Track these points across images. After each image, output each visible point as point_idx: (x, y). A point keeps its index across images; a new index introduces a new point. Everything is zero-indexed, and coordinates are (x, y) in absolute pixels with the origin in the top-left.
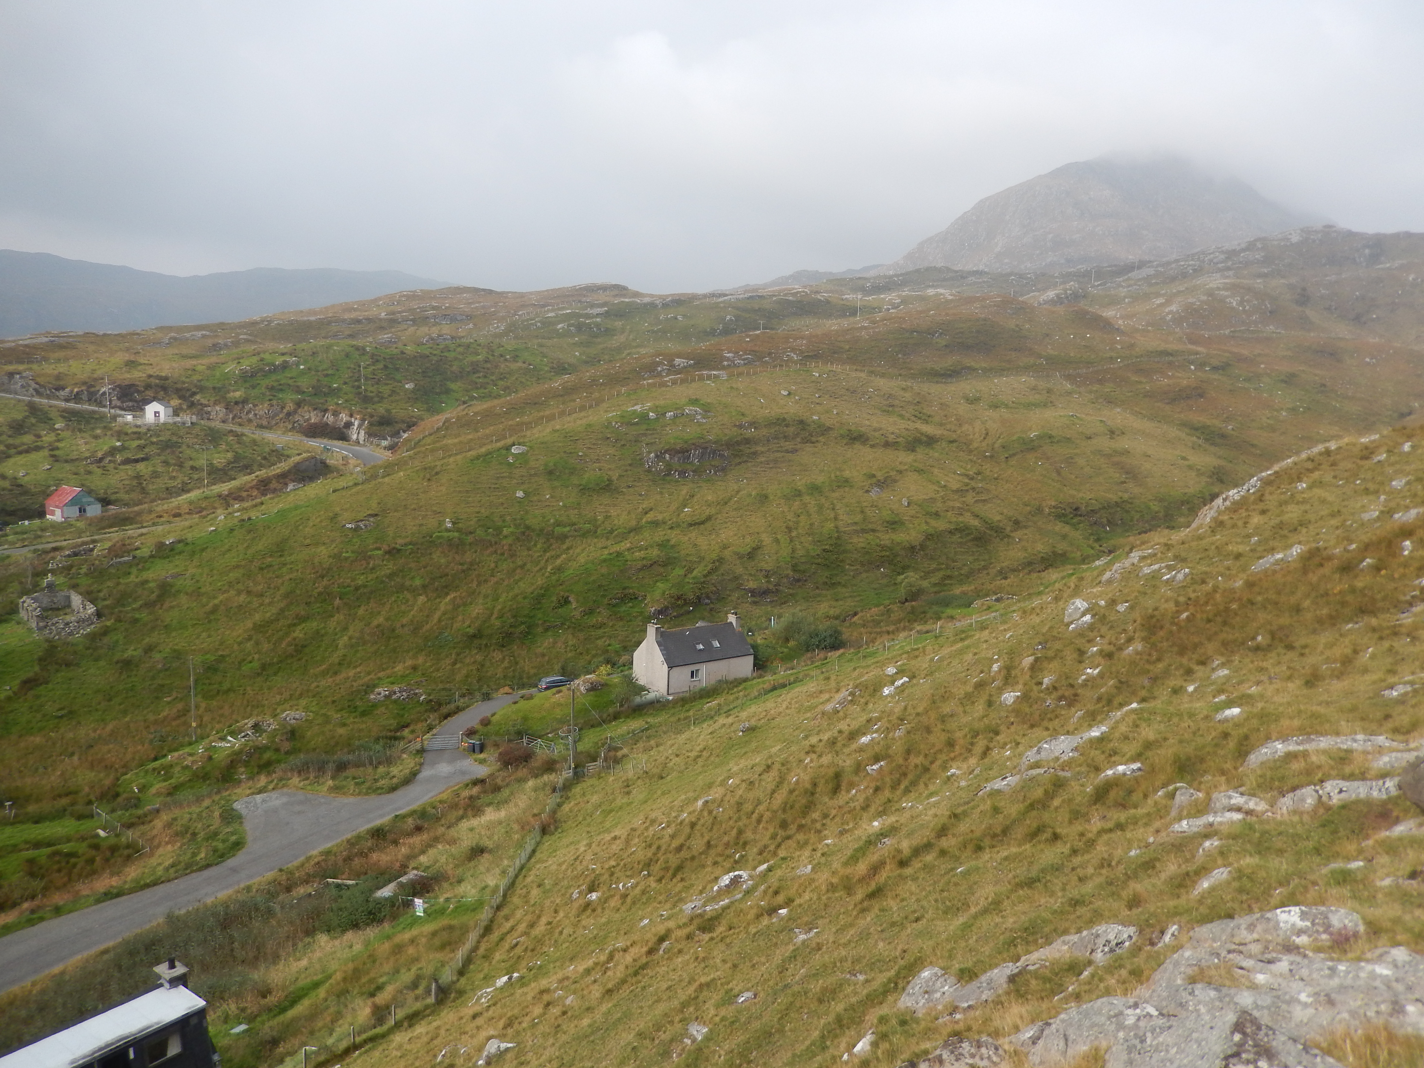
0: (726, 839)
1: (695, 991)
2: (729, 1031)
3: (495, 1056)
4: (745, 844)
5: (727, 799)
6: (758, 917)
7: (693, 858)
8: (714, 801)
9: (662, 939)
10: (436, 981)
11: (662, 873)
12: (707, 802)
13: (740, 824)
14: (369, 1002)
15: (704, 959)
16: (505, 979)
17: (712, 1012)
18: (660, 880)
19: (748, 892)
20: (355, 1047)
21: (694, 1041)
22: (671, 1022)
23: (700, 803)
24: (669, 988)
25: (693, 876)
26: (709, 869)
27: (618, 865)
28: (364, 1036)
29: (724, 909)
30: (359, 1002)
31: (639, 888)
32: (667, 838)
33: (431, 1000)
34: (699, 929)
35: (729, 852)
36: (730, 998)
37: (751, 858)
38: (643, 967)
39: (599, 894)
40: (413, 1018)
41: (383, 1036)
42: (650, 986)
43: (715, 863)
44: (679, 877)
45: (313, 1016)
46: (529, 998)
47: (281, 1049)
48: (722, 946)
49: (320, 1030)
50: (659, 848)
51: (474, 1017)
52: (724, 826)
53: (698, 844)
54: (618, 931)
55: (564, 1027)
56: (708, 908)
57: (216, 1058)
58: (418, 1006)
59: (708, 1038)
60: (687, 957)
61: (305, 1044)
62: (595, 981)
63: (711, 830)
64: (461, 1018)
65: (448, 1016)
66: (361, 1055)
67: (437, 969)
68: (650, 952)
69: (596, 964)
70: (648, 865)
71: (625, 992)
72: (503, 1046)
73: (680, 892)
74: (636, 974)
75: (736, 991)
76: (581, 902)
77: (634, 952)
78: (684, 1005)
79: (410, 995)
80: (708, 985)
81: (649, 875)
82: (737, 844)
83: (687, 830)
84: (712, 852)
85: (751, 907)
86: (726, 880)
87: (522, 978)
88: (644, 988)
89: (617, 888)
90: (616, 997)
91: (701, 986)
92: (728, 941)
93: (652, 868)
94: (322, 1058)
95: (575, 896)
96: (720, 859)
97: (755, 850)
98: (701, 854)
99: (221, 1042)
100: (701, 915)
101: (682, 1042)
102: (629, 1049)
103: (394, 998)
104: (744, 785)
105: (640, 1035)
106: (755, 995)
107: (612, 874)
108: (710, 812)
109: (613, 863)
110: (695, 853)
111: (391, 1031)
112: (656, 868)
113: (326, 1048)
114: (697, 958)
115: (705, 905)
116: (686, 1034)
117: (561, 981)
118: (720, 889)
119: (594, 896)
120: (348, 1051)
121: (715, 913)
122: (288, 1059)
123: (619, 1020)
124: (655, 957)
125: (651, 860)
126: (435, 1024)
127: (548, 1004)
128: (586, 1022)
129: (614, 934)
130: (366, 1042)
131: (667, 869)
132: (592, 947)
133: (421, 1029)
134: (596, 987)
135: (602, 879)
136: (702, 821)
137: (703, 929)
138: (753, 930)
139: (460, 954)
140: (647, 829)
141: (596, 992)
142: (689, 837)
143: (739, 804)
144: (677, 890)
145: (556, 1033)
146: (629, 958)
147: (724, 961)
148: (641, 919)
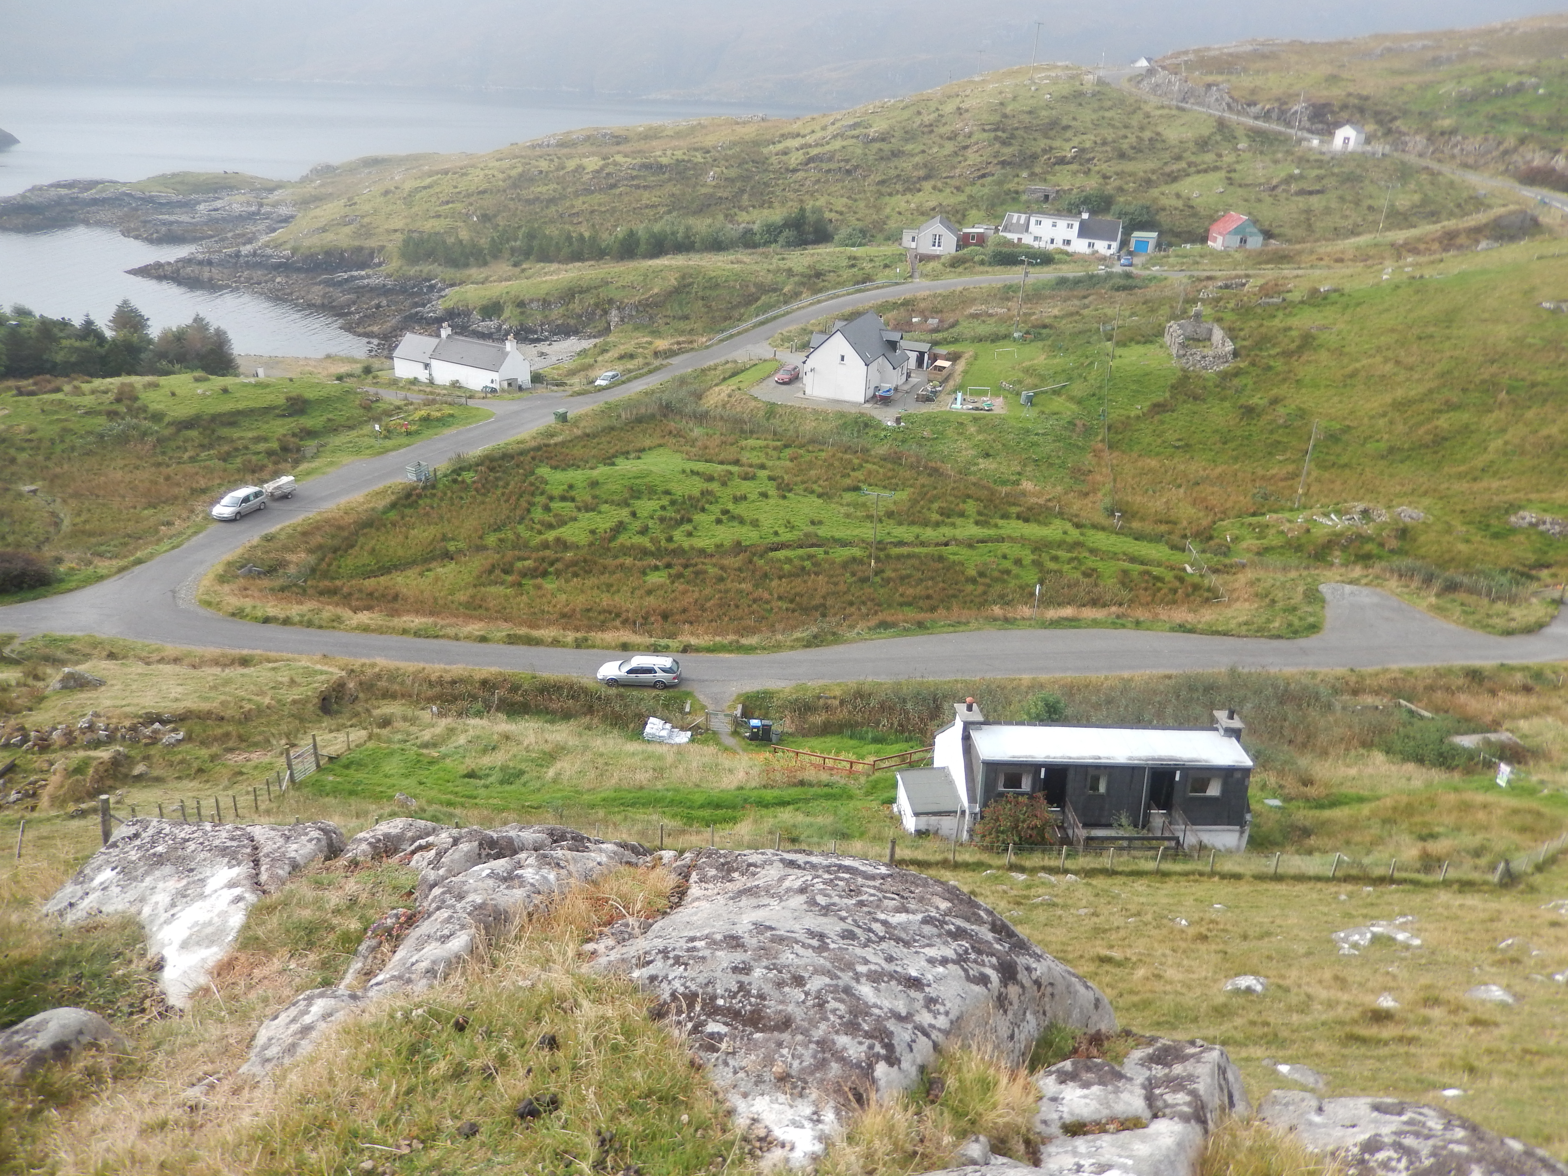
10: (1507, 863)
14: (1420, 844)
20: (1392, 881)
28: (1404, 875)
30: (1406, 839)
33: (1495, 878)
40: (1466, 886)
41: (1426, 885)
45: (1353, 826)
47: (1312, 841)
49: (1356, 844)
51: (1553, 924)
57: (1248, 817)
58: (1476, 876)
61: (1336, 849)
64: (1533, 917)
65: (1512, 905)
66: (1397, 891)
67: (1508, 850)
79: (1469, 862)
94: (1354, 872)
99: (1254, 806)
103: (1448, 855)
111: (1435, 885)
113: (1360, 865)
120: (1382, 880)
122: (1317, 855)
126: (1494, 906)
130: (1405, 881)
133: (1472, 900)
139: (1545, 849)
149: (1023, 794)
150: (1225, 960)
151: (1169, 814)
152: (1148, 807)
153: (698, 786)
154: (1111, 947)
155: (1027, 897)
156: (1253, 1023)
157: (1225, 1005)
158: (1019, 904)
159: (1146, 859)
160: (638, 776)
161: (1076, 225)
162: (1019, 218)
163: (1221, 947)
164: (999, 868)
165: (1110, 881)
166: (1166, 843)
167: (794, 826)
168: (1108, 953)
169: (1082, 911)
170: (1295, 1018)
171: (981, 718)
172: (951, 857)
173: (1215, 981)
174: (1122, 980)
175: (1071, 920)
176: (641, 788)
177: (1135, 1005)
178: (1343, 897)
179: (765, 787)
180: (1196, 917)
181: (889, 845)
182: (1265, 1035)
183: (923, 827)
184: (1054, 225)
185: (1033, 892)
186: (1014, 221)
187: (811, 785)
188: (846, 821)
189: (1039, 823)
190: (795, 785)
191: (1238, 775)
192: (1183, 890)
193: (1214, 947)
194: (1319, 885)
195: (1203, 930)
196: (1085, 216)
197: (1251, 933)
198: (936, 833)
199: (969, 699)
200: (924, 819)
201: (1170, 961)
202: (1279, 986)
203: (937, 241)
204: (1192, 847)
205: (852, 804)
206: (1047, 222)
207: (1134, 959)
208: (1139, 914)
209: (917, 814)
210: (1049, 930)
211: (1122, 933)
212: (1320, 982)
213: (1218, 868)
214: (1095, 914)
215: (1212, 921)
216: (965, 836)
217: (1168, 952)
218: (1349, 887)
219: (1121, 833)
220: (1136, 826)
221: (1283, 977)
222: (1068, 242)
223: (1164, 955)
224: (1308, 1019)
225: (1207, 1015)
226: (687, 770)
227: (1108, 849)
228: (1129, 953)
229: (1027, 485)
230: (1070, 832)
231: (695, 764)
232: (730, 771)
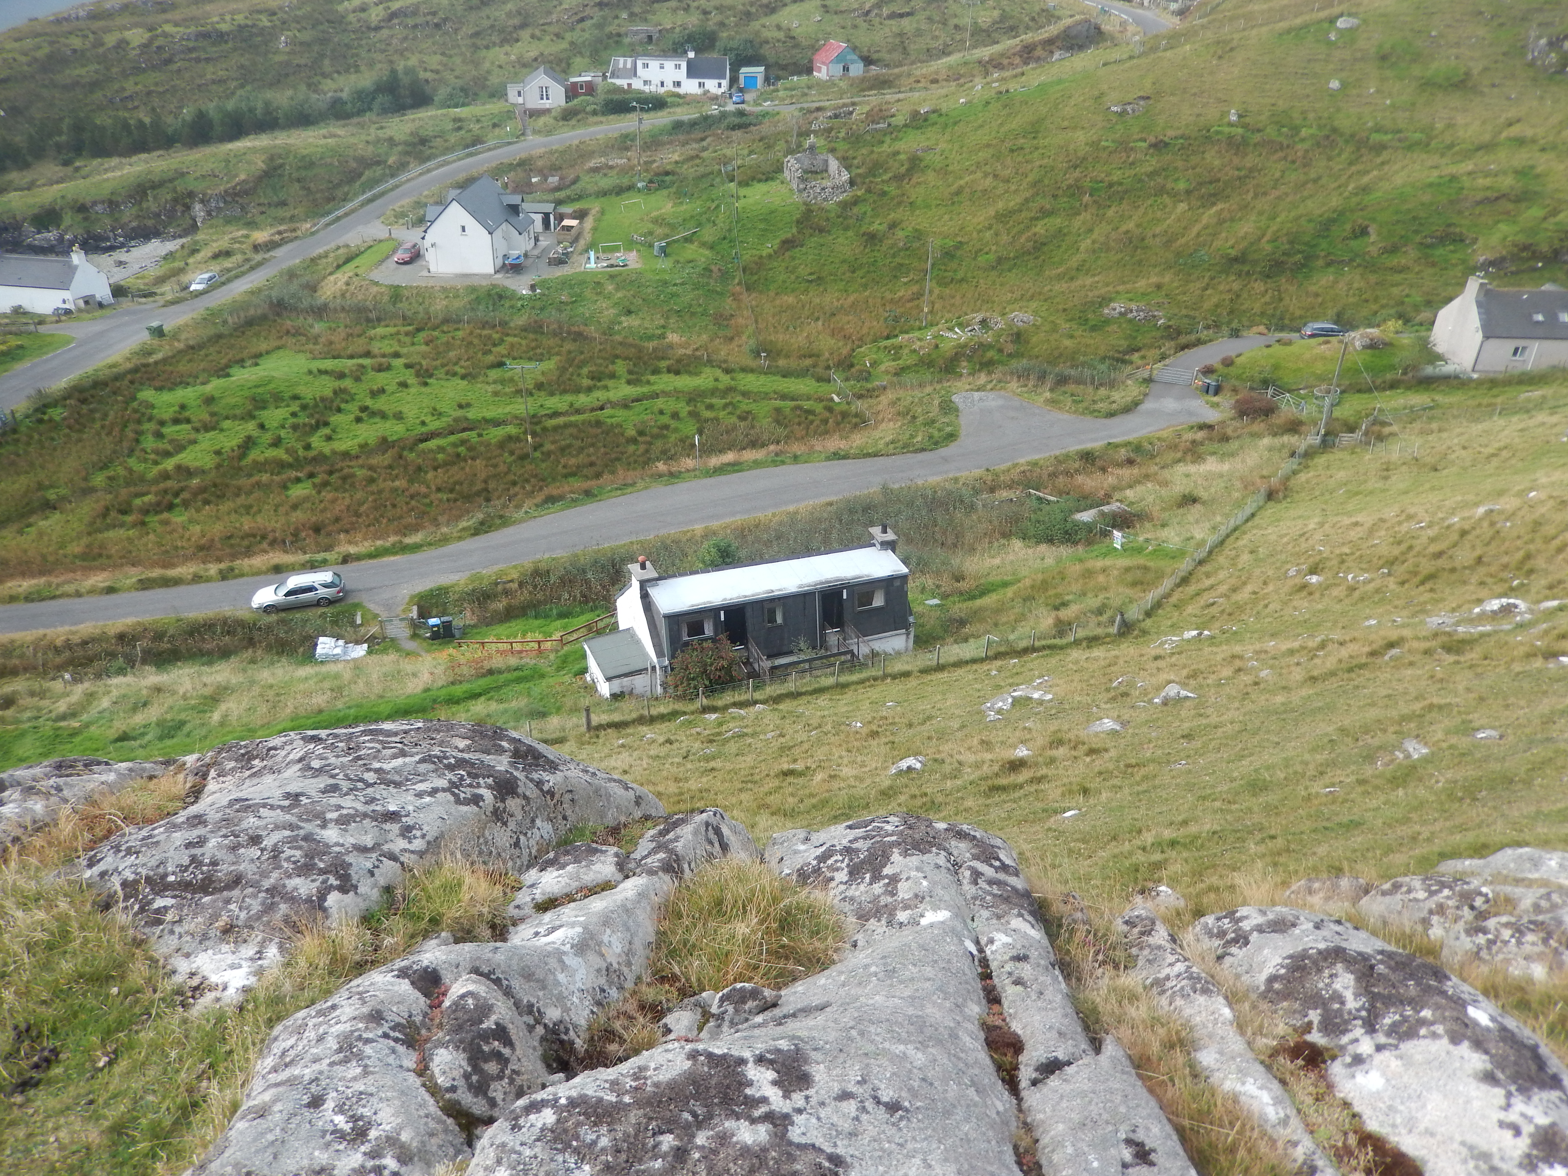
0: (1505, 559)
1: (1423, 709)
2: (1456, 761)
3: (1173, 699)
4: (1531, 572)
5: (1521, 513)
6: (1530, 655)
7: (1453, 570)
8: (1501, 512)
9: (1391, 645)
10: (1123, 615)
11: (1407, 576)
12: (1492, 511)
13: (1532, 547)
14: (1054, 614)
15: (1441, 680)
16: (1195, 633)
17: (1440, 735)
18: (1403, 583)
19: (1521, 626)
20: (1034, 649)
21: (1408, 756)
22: (1385, 731)
23: (1481, 510)
24: (1389, 696)
25: (1448, 590)
26: (1472, 588)
27: (1352, 554)
28: (1043, 643)
29: (1482, 635)
30: (1043, 611)
31: (1372, 585)
32: (1424, 540)
33: (1114, 630)
34: (1443, 648)
35: (1505, 575)
36: (1468, 729)
37: (1534, 590)
38: (1361, 666)
39: (1321, 579)
40: (1093, 641)
41: (1062, 648)
42: (1364, 687)
43: (1482, 583)
44: (1428, 586)
45: (999, 610)
46: (1219, 658)
47: (967, 630)
48: (1469, 674)
49: (1004, 624)
50: (1410, 548)
51: (1156, 658)
52: (1507, 544)
53: (1464, 556)
54: (1335, 622)
55: (1253, 697)
56: (1460, 629)
57: (911, 619)
58: (1099, 631)
59: (1426, 760)
60: (1420, 672)
61: (989, 632)
62: (1298, 664)
63: (1488, 544)
64: (1142, 655)
65: (1127, 650)
66: (1037, 658)
67: (1124, 604)
68: (1373, 654)
69: (1303, 648)
70: (1391, 563)
71: (1333, 684)
72: (1184, 693)
73: (1425, 603)
74: (1350, 670)
75: (1476, 724)
76: (1298, 581)
77: (1352, 648)
78: (1404, 718)
79: (1094, 620)
80: (1440, 707)
81: (1389, 574)
82: (1518, 569)
83: (1455, 537)
84: (1482, 570)
85: (1521, 643)
86: (1495, 604)
87: (1212, 637)
88: (1357, 687)
89: (1346, 578)
90: (1319, 687)
91: (1431, 707)
92: (1479, 670)
93: (1395, 567)
94: (1002, 649)
95: (1292, 573)
96: (1489, 580)
97: (1544, 582)
98: (1465, 568)
99: (916, 608)
100: (1449, 634)
101: (1392, 753)
102: (1326, 740)
103: (1077, 618)
104: (1551, 503)
105: (1342, 730)
106: (1501, 737)
107: (1343, 562)
108: (1492, 524)
109: (1346, 550)
110: (1457, 564)
111: (1069, 646)
112: (1400, 570)
113: (1007, 642)
114: (1432, 677)
115: (1458, 623)
116: (1399, 746)
117: (1257, 652)
118: (1483, 613)
119: (1314, 579)
120: (1026, 651)
121: (1468, 637)
122: (972, 640)
123: (1320, 709)
124: (1379, 661)
125: (1396, 559)
126: (1113, 653)
127: (1239, 670)
128: (1279, 699)
129: (1329, 624)
130: (1044, 648)
131: (1415, 574)
132: (1300, 630)
133: (1098, 652)
134: (1298, 669)
135: (1328, 564)
136: (1478, 531)
137: (1448, 649)
138: (1517, 667)
139: (1151, 597)
140: (1400, 523)
141: (1298, 675)
142: (1455, 545)
143: (1537, 525)
144: (1422, 599)
145: (1244, 699)
146: (1344, 653)
147: (1468, 690)
148: (1368, 618)
149: (706, 640)
150: (893, 749)
151: (843, 631)
152: (823, 628)
153: (382, 697)
154: (795, 761)
155: (719, 734)
156: (914, 797)
157: (891, 788)
158: (711, 741)
159: (826, 676)
160: (314, 701)
161: (684, 65)
162: (625, 63)
163: (891, 738)
164: (693, 713)
165: (795, 703)
166: (843, 658)
167: (488, 715)
168: (792, 766)
169: (770, 735)
170: (949, 783)
171: (656, 575)
172: (646, 713)
173: (886, 768)
174: (804, 787)
175: (760, 745)
176: (320, 711)
177: (814, 806)
178: (994, 673)
179: (453, 683)
180: (869, 718)
181: (584, 714)
182: (924, 804)
183: (617, 690)
184: (662, 67)
185: (724, 728)
186: (621, 66)
187: (500, 672)
188: (541, 699)
189: (725, 664)
190: (484, 675)
191: (897, 583)
192: (860, 697)
193: (884, 740)
194: (975, 667)
195: (875, 728)
196: (691, 55)
197: (915, 721)
198: (631, 693)
199: (641, 558)
200: (616, 682)
201: (845, 761)
202: (936, 760)
203: (544, 93)
204: (866, 657)
205: (544, 683)
206: (654, 64)
207: (814, 766)
208: (820, 726)
209: (609, 679)
210: (740, 758)
211: (806, 746)
212: (969, 749)
213: (889, 670)
214: (782, 735)
215: (882, 718)
216: (659, 690)
217: (844, 753)
218: (999, 663)
219: (802, 657)
220: (814, 648)
221: (939, 752)
222: (678, 84)
223: (841, 757)
224: (959, 782)
225: (876, 799)
226: (367, 683)
227: (790, 674)
228: (809, 762)
229: (673, 337)
230: (756, 666)
231: (375, 676)
232: (414, 675)
